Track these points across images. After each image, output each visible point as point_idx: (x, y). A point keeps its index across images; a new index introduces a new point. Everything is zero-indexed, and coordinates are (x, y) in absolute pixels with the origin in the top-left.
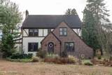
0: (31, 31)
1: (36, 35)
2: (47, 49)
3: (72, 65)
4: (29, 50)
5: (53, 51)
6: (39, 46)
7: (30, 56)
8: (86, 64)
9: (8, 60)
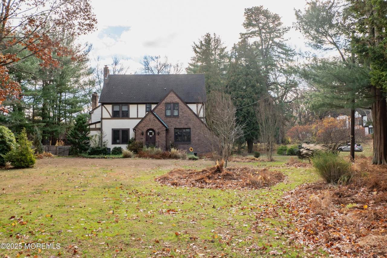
0: (117, 108)
1: (126, 115)
2: (144, 140)
3: (174, 160)
4: (114, 142)
5: (154, 143)
6: (132, 135)
7: (117, 151)
8: (190, 159)
9: (84, 157)
